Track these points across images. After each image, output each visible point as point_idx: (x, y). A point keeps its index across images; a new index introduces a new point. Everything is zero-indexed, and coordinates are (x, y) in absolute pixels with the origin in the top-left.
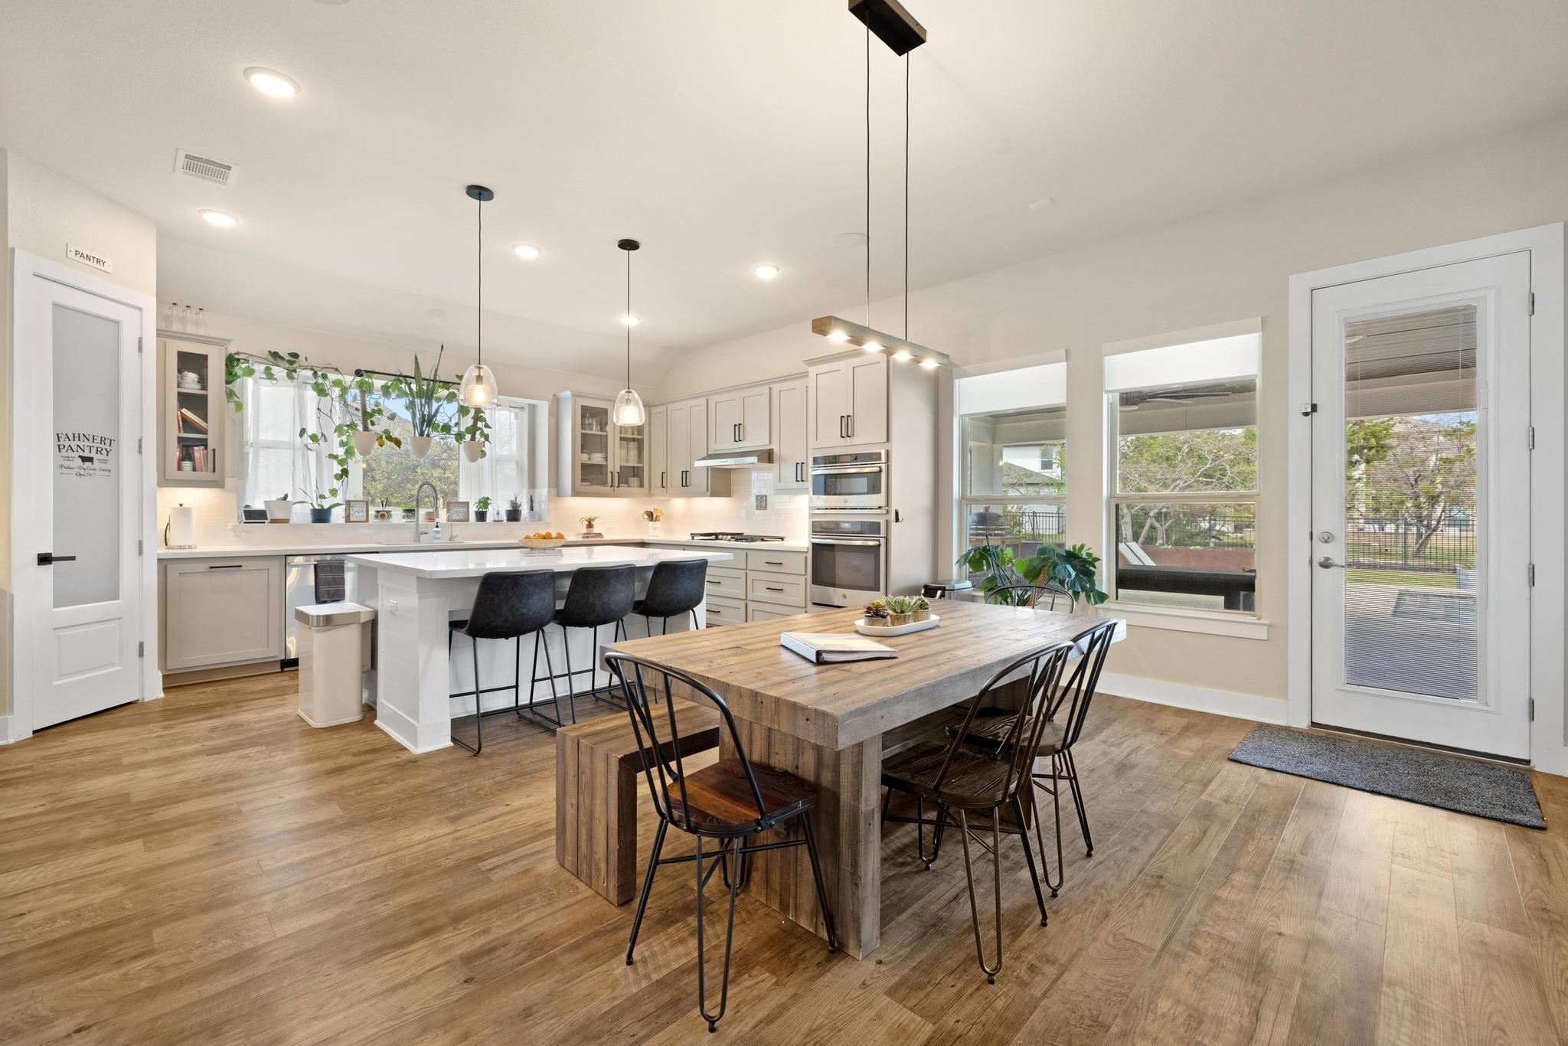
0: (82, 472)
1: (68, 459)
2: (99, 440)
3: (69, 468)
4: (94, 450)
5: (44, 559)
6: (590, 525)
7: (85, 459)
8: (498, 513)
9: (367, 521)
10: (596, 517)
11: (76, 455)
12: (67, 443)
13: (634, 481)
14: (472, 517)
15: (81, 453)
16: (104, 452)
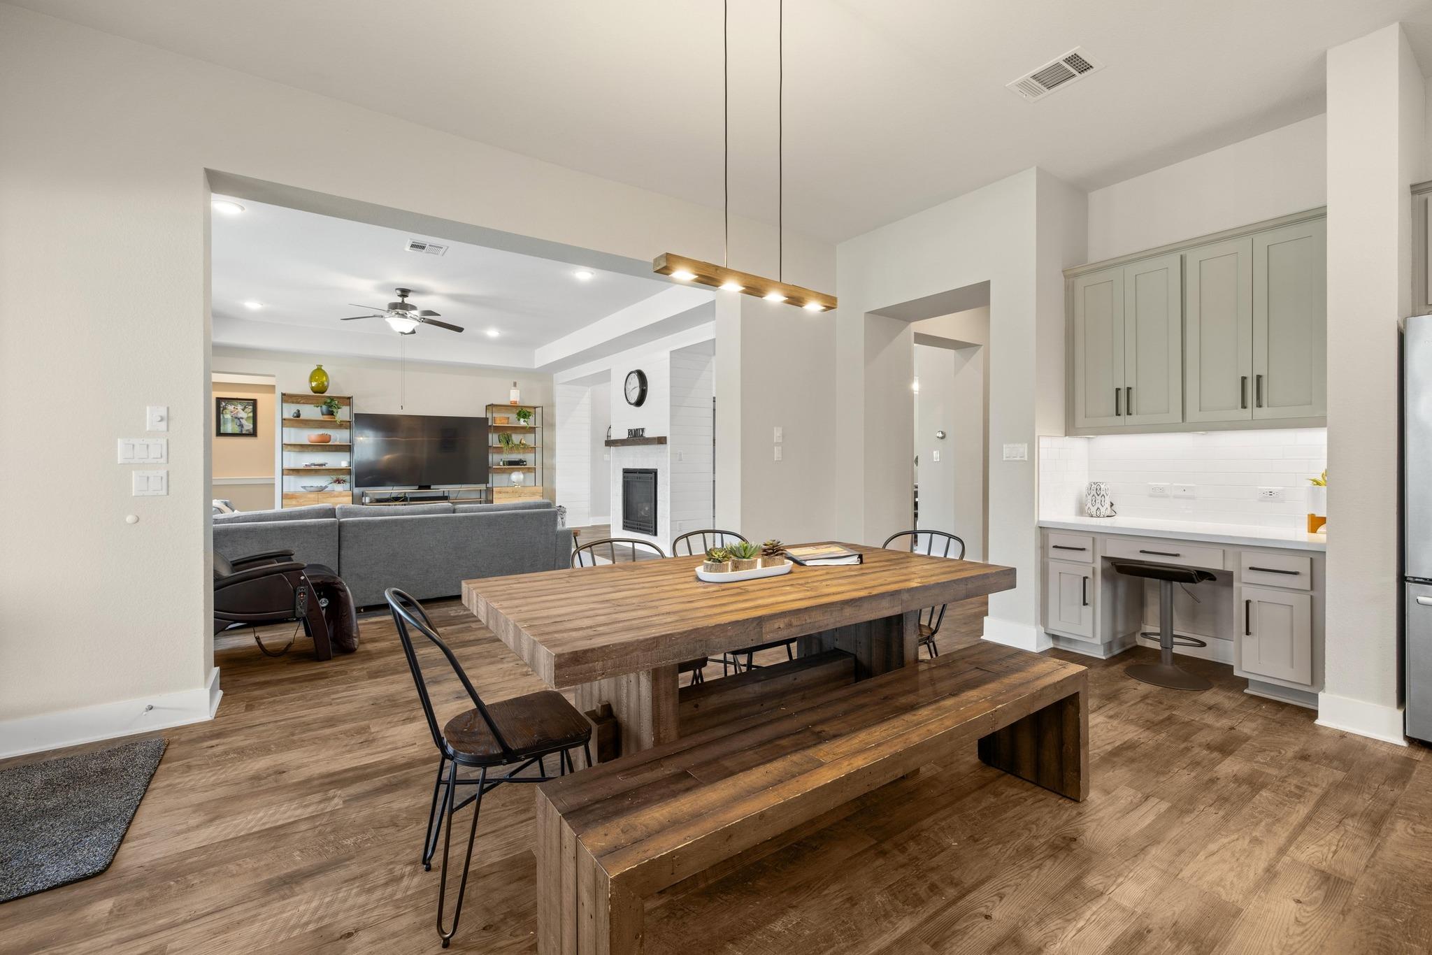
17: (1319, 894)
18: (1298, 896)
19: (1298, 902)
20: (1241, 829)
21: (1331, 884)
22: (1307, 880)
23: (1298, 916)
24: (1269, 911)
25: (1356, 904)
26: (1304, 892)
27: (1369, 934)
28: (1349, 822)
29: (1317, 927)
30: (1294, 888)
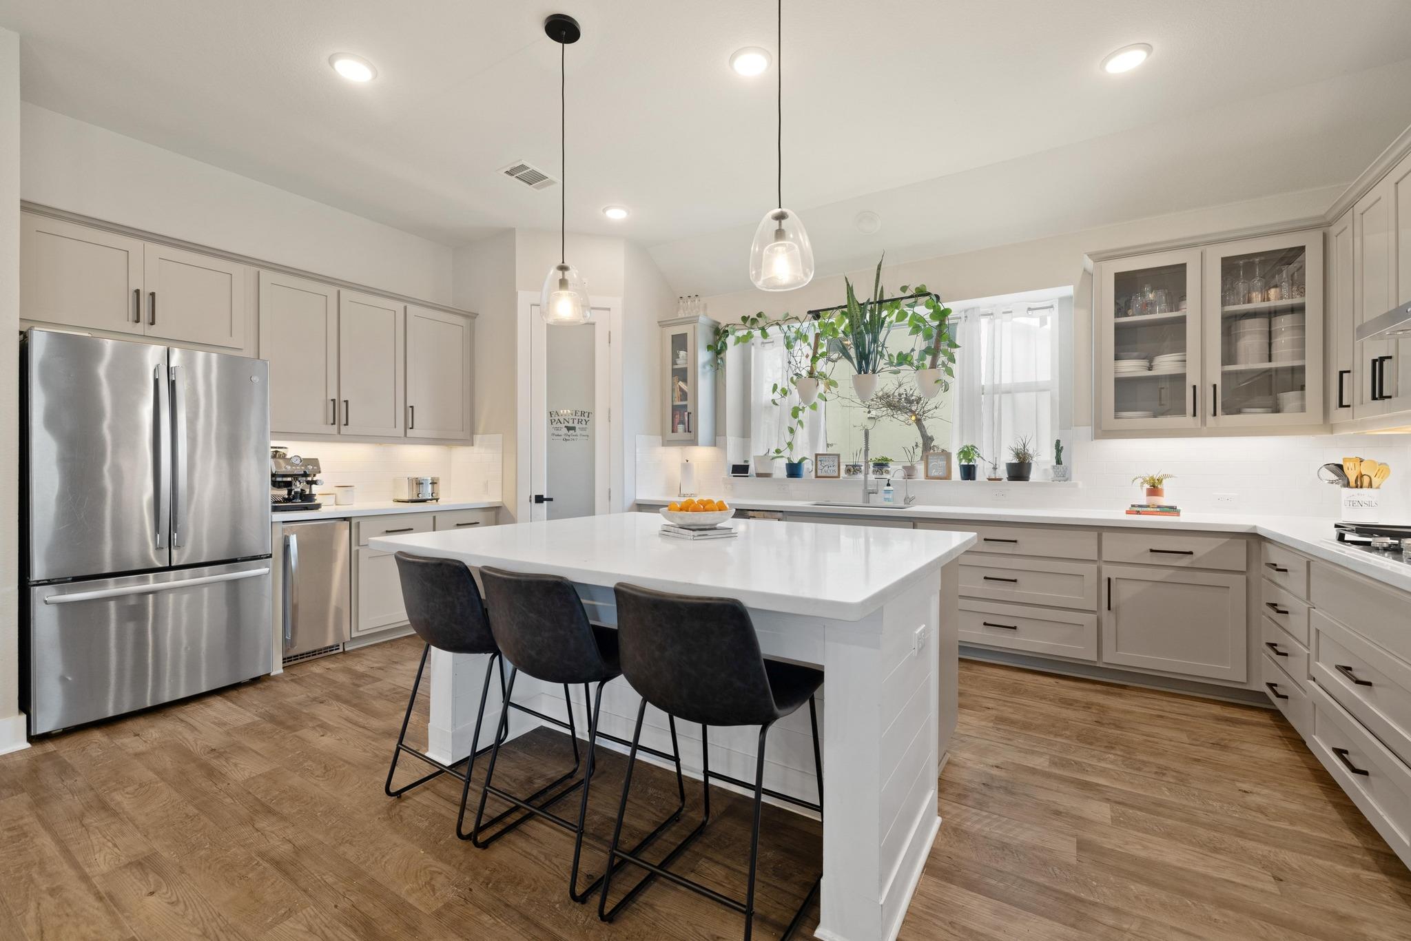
0: (567, 438)
1: (557, 429)
2: (580, 414)
3: (558, 435)
4: (576, 421)
5: (539, 499)
6: (1154, 490)
7: (569, 429)
8: (995, 469)
9: (839, 477)
10: (1166, 476)
11: (563, 425)
12: (556, 418)
13: (1289, 398)
14: (956, 473)
15: (566, 424)
16: (584, 422)
17: (152, 877)
18: (145, 891)
19: (152, 893)
20: (27, 895)
21: (147, 864)
22: (132, 878)
23: (167, 901)
24: (148, 918)
25: (178, 861)
26: (144, 885)
27: (209, 868)
28: (87, 821)
29: (186, 895)
30: (135, 890)
